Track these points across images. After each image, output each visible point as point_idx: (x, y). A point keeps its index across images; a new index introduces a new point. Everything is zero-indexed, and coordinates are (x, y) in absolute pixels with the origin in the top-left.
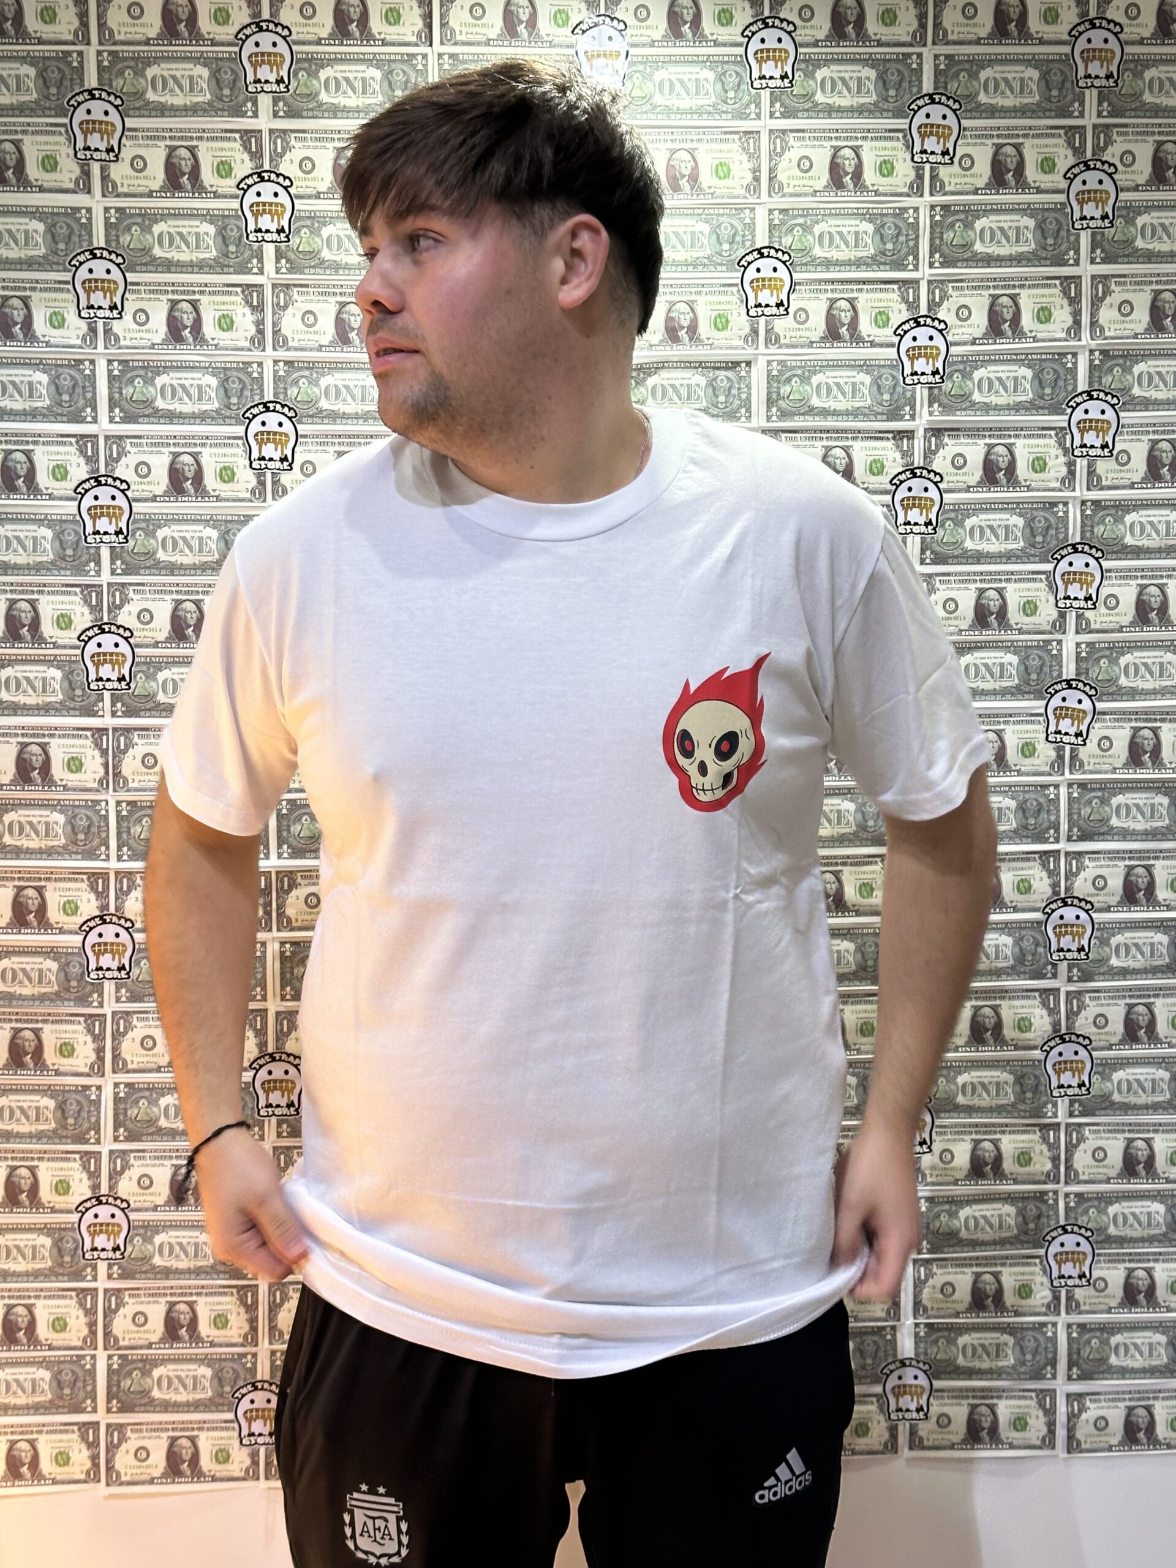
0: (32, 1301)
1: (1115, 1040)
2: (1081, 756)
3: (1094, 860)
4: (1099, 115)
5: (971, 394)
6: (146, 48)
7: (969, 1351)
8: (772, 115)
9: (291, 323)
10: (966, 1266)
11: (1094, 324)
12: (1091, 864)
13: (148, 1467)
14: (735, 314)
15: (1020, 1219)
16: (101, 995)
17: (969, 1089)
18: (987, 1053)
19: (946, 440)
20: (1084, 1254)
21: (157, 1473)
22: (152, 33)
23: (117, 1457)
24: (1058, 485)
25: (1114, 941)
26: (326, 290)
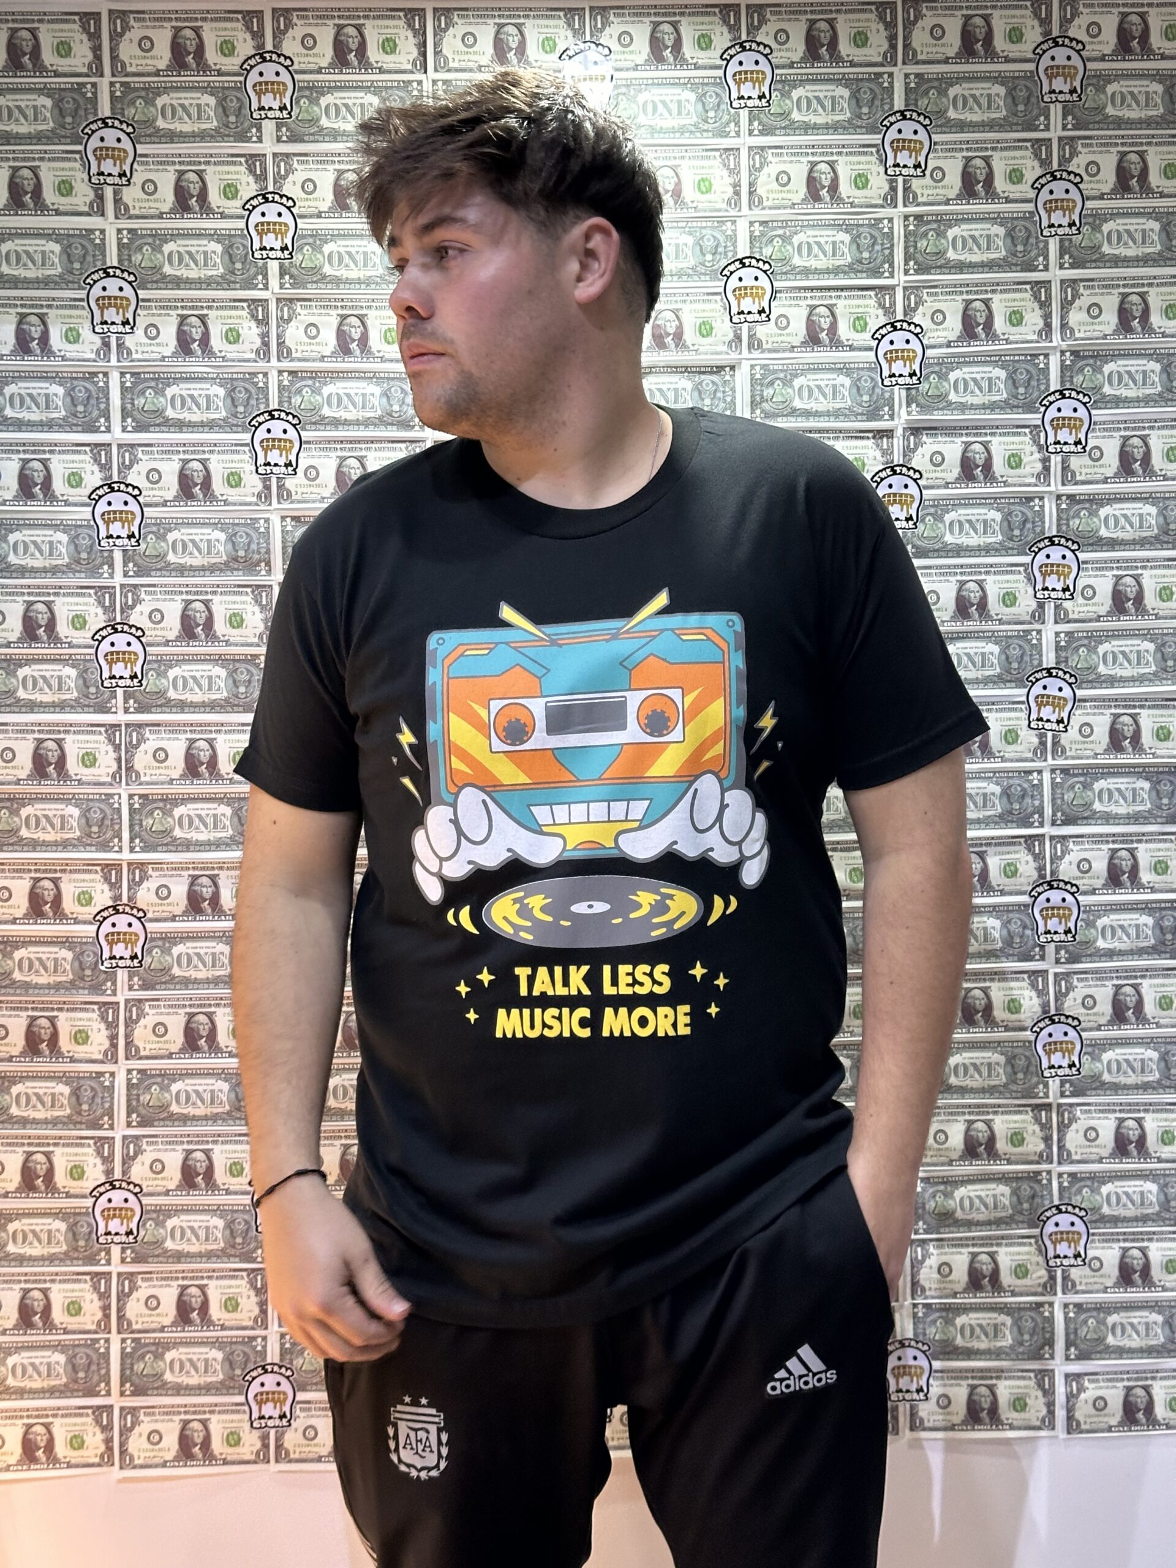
0: (47, 1285)
1: (1103, 1020)
2: (1063, 742)
3: (1078, 843)
4: (1064, 128)
5: (947, 395)
6: (156, 79)
7: (968, 1332)
8: (751, 133)
9: (294, 334)
10: (962, 1246)
11: (1064, 326)
12: (1076, 848)
13: (160, 1450)
14: (719, 321)
15: (1015, 1199)
16: (114, 983)
17: (961, 1070)
18: (978, 1034)
19: (924, 438)
20: (1079, 1233)
21: (169, 1456)
22: (162, 64)
23: (131, 1440)
24: (1033, 480)
25: (1100, 923)
26: (327, 304)
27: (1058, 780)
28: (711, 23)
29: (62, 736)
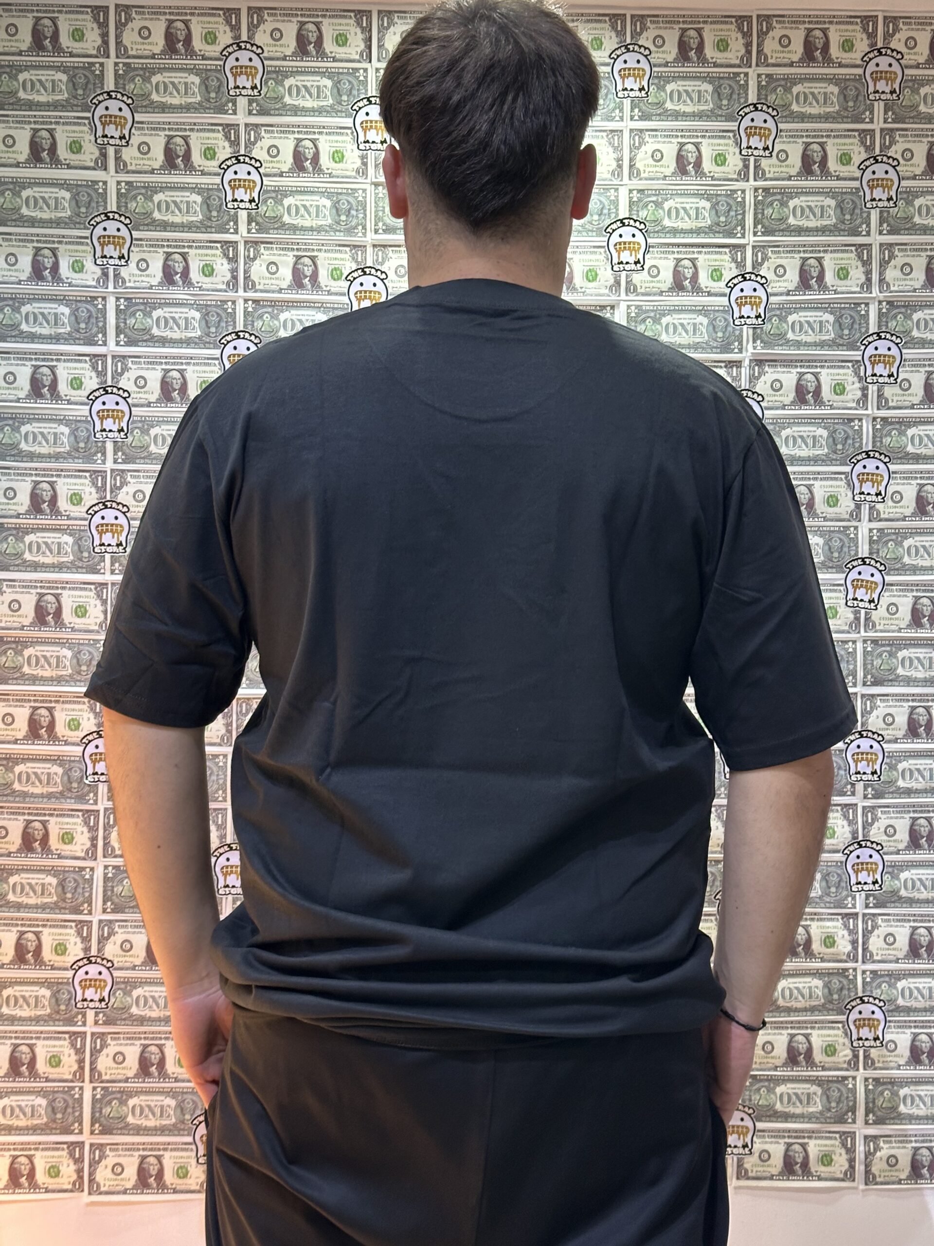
0: (34, 1041)
1: (901, 846)
2: (873, 618)
3: (884, 701)
4: (885, 121)
5: (786, 334)
6: (152, 61)
7: (785, 1099)
8: (632, 118)
9: (258, 270)
10: (782, 1028)
11: (882, 281)
12: (882, 705)
13: (122, 1180)
14: (602, 269)
15: (826, 990)
16: (96, 794)
19: (767, 369)
20: (878, 1020)
21: (129, 1185)
22: (157, 50)
23: (98, 1170)
24: (854, 405)
25: (901, 767)
26: (286, 246)
27: (869, 649)
28: (602, 29)
29: (59, 591)
